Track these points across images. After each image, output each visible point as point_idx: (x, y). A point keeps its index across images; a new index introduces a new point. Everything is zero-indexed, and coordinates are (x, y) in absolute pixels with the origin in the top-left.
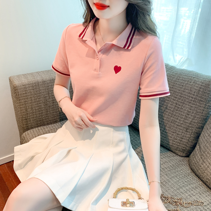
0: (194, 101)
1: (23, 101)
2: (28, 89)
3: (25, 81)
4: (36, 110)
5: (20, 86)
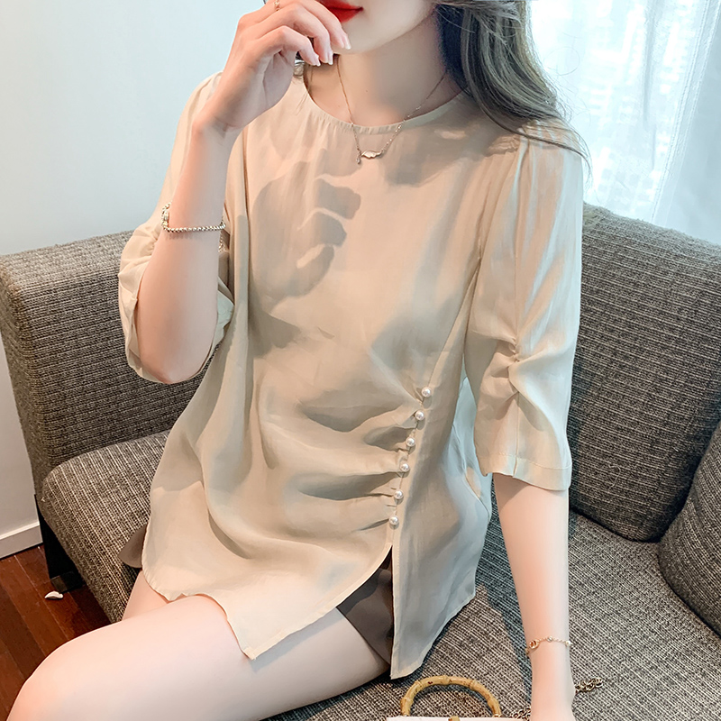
0: (677, 342)
2: (62, 305)
4: (94, 380)
5: (36, 295)
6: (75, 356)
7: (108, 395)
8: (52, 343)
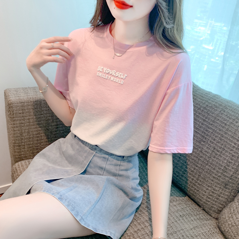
1: (18, 122)
2: (26, 108)
3: (24, 97)
4: (33, 135)
5: (17, 103)
6: (27, 126)
7: (37, 140)
8: (20, 120)
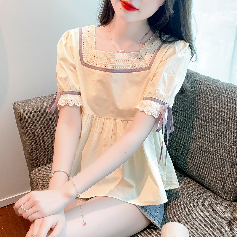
1: (31, 132)
5: (27, 114)
8: (33, 130)
